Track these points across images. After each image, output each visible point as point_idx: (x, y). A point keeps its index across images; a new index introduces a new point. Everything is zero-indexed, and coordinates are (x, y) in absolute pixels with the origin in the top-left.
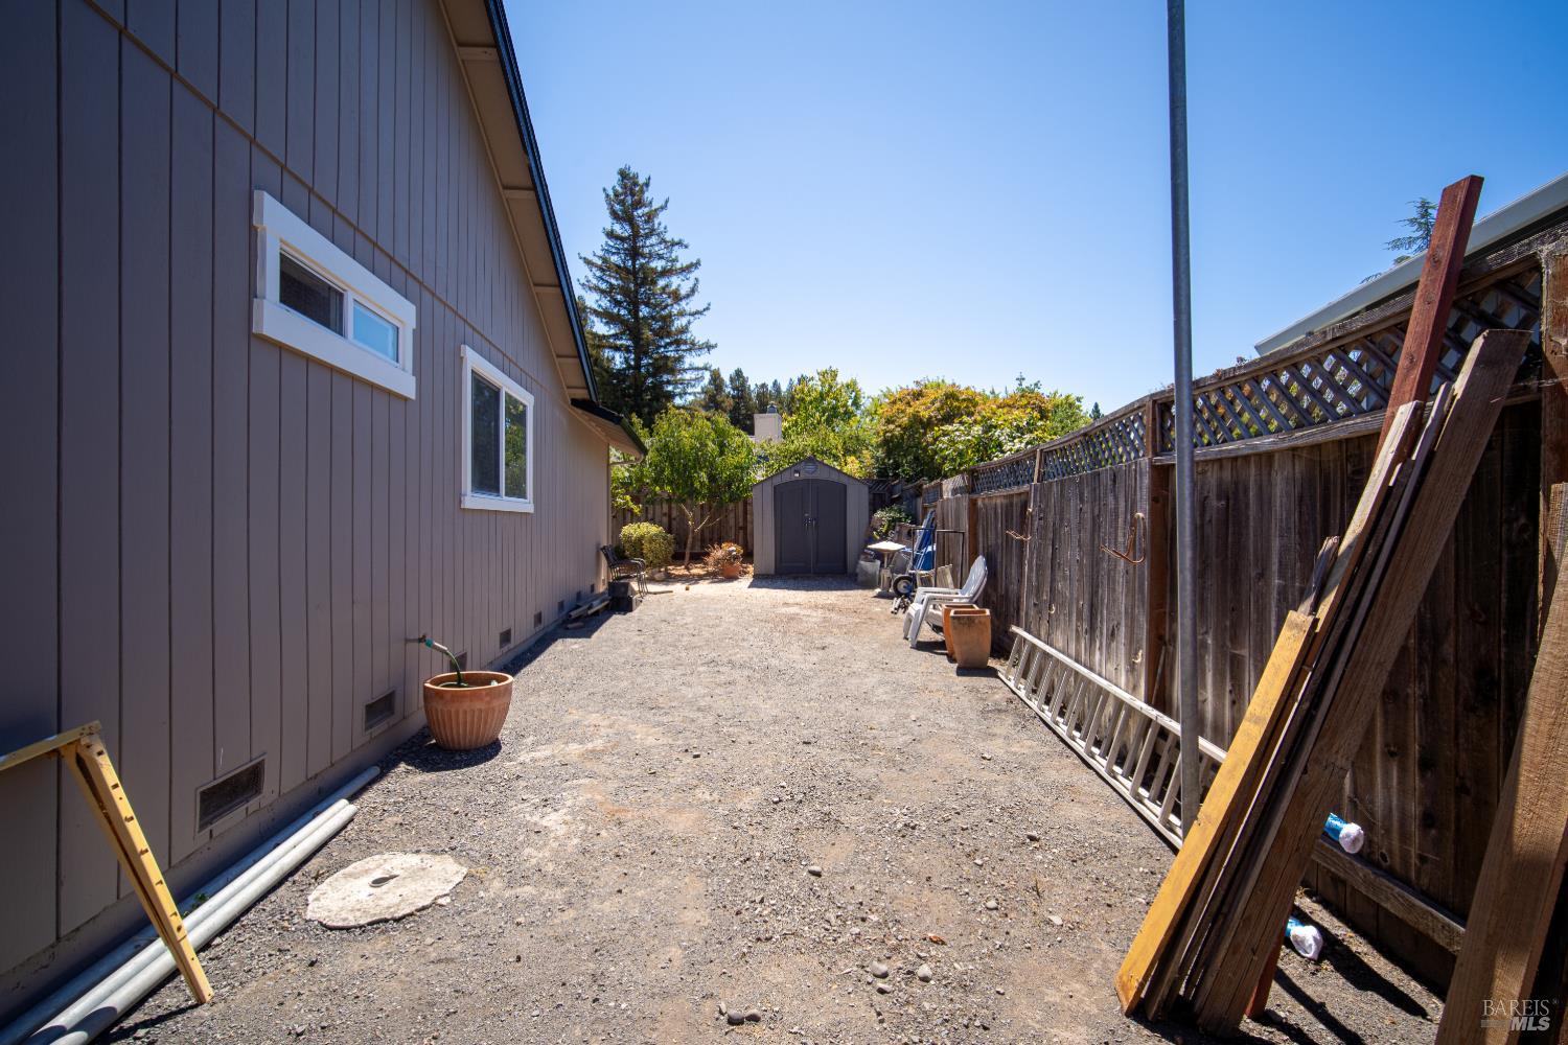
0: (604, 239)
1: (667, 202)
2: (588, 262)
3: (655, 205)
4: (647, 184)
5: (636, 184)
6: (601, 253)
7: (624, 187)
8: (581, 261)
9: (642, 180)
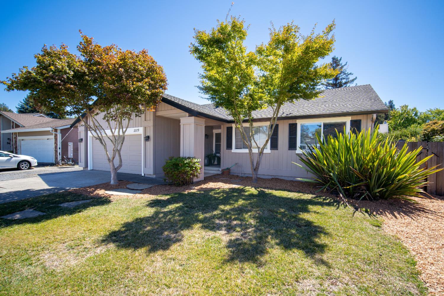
1: (346, 63)
3: (343, 65)
4: (340, 60)
5: (337, 60)
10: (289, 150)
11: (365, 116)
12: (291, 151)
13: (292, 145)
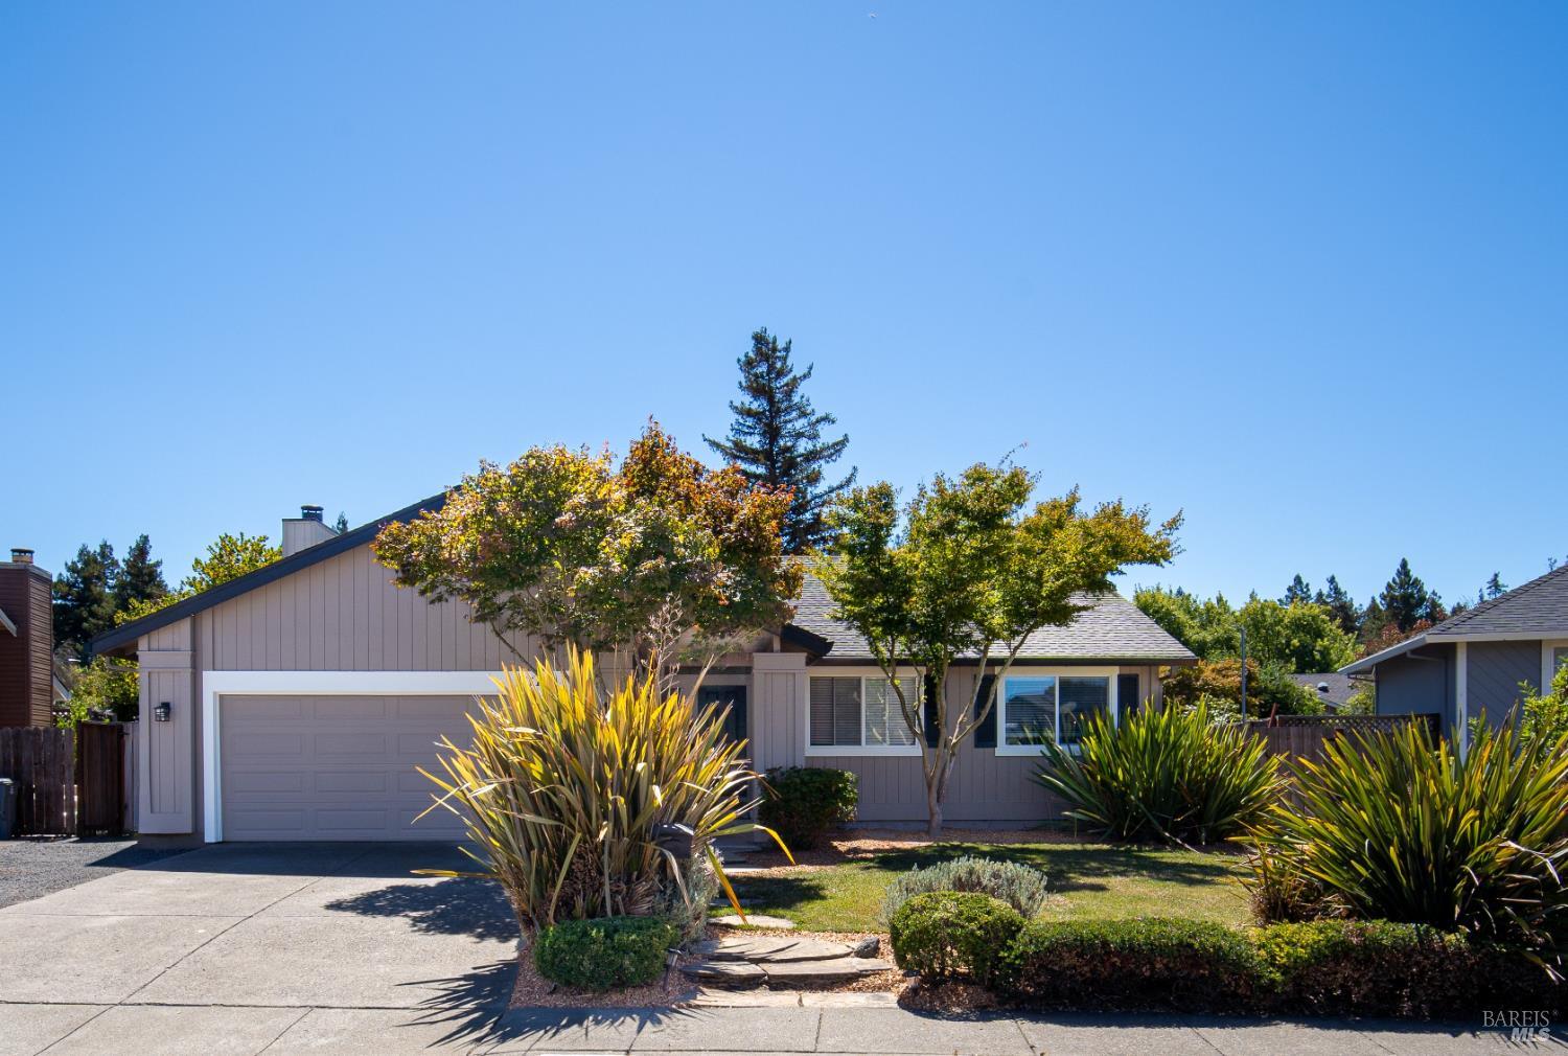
0: (733, 417)
1: (811, 368)
2: (715, 445)
3: (798, 372)
4: (787, 349)
5: (774, 350)
6: (731, 435)
7: (758, 351)
8: (706, 443)
9: (781, 344)
10: (977, 746)
11: (1146, 668)
12: (981, 750)
13: (985, 735)
